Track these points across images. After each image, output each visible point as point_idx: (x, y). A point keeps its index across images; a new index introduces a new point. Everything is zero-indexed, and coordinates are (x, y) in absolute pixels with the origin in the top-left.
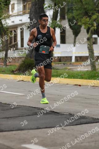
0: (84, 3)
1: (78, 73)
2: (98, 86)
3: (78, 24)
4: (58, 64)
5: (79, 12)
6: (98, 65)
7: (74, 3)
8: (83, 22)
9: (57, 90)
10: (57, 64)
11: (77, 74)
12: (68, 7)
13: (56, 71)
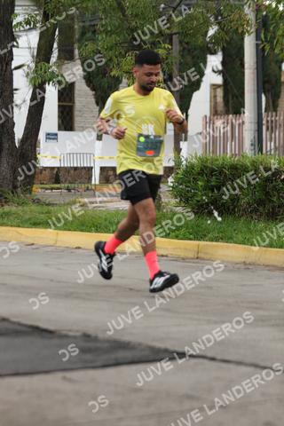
0: (128, 12)
1: (108, 216)
2: (166, 256)
3: (112, 74)
4: (52, 189)
5: (114, 39)
6: (167, 193)
7: (100, 14)
8: (126, 68)
9: (46, 265)
10: (47, 189)
11: (106, 220)
12: (81, 24)
13: (46, 208)
